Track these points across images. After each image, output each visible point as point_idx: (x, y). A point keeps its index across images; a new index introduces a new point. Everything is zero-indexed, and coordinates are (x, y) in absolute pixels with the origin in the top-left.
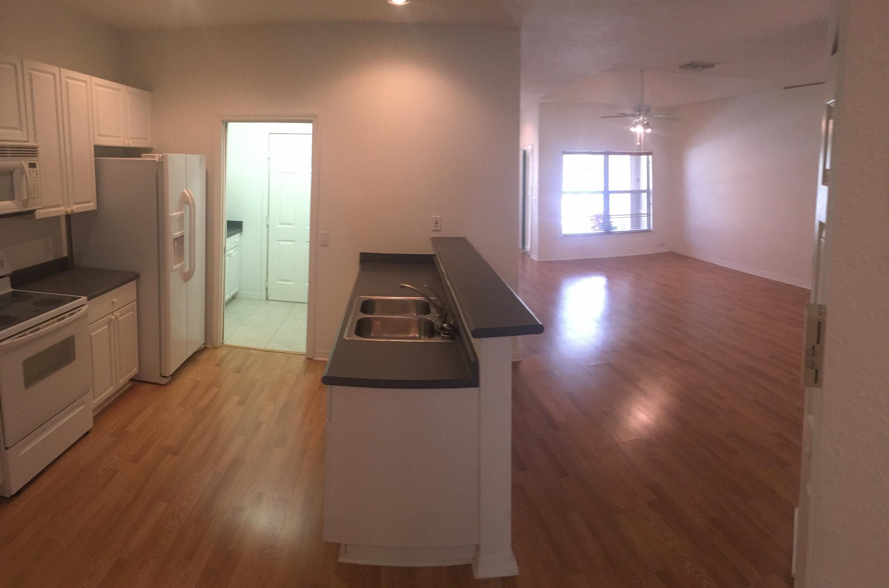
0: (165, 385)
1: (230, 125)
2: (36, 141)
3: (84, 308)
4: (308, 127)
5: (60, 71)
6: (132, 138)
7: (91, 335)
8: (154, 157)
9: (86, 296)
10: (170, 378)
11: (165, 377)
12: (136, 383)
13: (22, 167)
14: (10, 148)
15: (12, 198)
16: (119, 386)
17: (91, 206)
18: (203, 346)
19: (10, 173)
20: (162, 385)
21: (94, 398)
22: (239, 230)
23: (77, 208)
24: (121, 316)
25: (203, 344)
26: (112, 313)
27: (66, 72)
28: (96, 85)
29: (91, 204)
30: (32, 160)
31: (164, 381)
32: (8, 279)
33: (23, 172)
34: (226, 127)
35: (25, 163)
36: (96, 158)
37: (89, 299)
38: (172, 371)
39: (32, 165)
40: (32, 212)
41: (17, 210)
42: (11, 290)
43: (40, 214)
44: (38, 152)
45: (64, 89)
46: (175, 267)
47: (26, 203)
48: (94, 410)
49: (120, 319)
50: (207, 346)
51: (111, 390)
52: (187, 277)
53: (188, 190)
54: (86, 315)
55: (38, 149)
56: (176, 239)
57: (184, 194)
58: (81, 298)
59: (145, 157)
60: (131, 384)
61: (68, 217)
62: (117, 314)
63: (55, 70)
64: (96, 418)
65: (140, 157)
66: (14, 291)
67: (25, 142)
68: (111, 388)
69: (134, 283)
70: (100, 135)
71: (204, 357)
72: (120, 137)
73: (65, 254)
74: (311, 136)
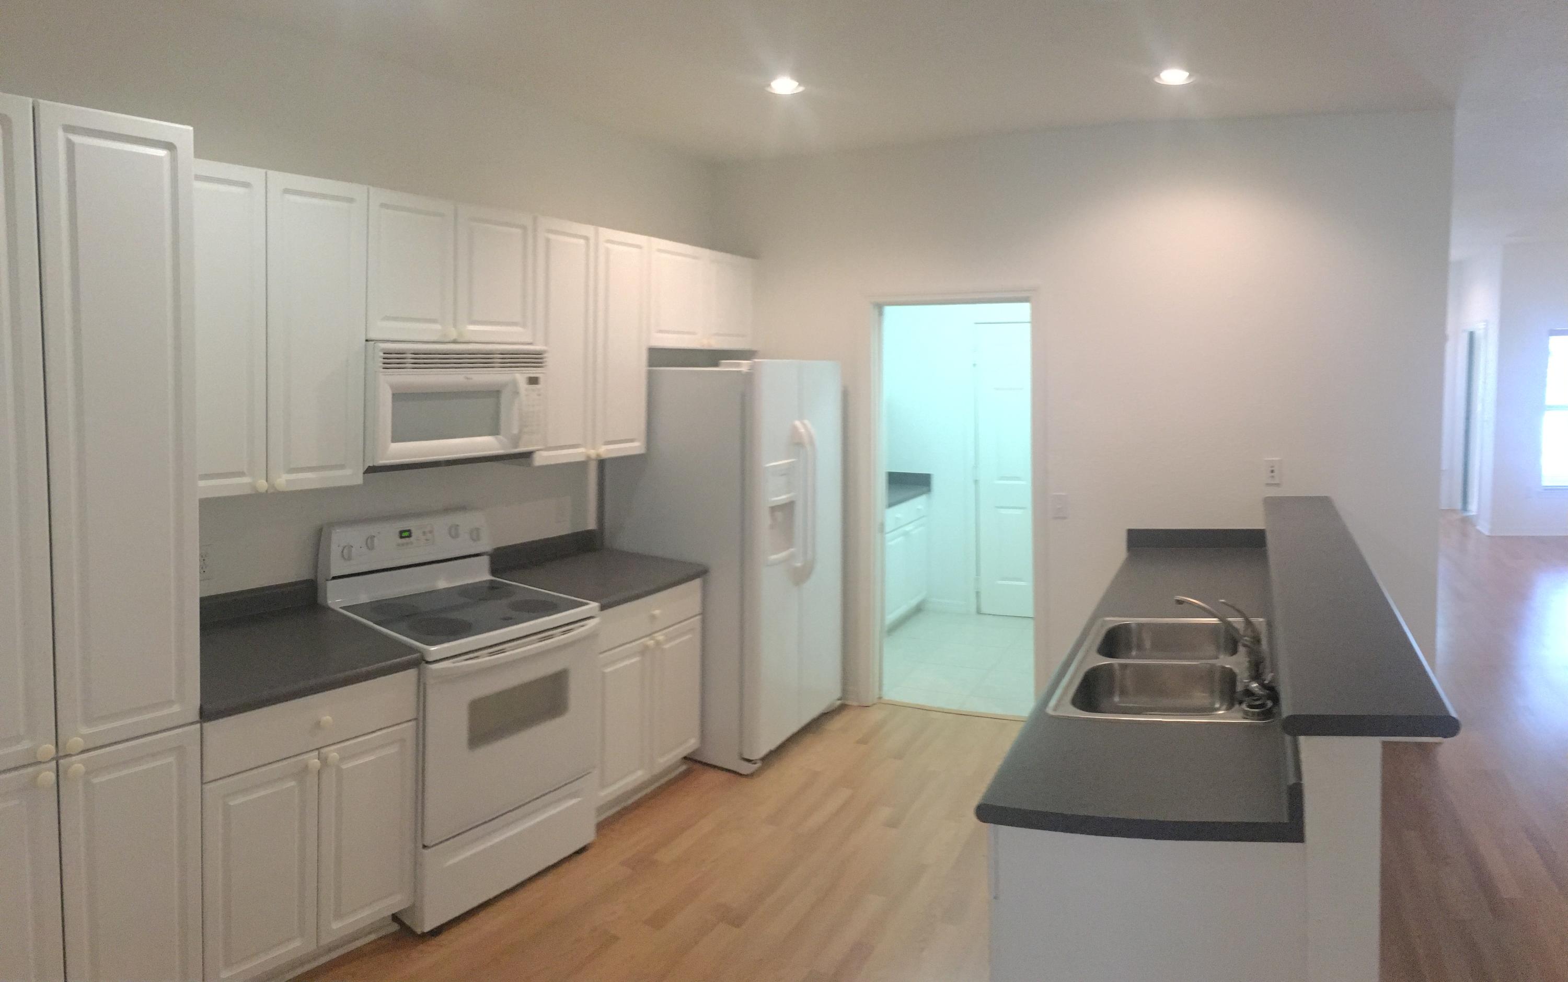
0: (750, 776)
1: (888, 310)
2: (546, 343)
3: (591, 623)
4: (1023, 310)
5: (597, 233)
6: (717, 334)
7: (604, 673)
8: (738, 365)
9: (597, 602)
10: (759, 765)
11: (749, 761)
12: (697, 766)
13: (515, 383)
14: (499, 354)
15: (494, 431)
16: (657, 770)
17: (636, 447)
18: (839, 702)
19: (494, 393)
20: (741, 775)
21: (603, 786)
22: (925, 489)
23: (608, 450)
24: (669, 639)
25: (838, 700)
26: (650, 635)
27: (607, 233)
28: (660, 251)
29: (636, 444)
30: (533, 372)
31: (746, 768)
32: (485, 560)
33: (516, 393)
34: (881, 314)
35: (520, 376)
36: (651, 368)
37: (603, 608)
38: (763, 751)
39: (533, 381)
40: (527, 456)
41: (501, 452)
42: (488, 577)
43: (542, 458)
44: (544, 360)
45: (602, 259)
46: (773, 557)
47: (516, 441)
48: (600, 810)
49: (667, 646)
50: (847, 702)
51: (638, 776)
52: (801, 576)
53: (806, 422)
54: (593, 636)
55: (545, 355)
56: (774, 509)
57: (795, 429)
58: (587, 604)
59: (726, 367)
60: (684, 768)
61: (602, 463)
62: (660, 637)
63: (588, 230)
64: (602, 827)
65: (716, 365)
66: (492, 580)
67: (531, 344)
68: (640, 773)
69: (697, 583)
70: (661, 331)
71: (836, 724)
72: (694, 333)
73: (592, 525)
74: (1029, 325)
